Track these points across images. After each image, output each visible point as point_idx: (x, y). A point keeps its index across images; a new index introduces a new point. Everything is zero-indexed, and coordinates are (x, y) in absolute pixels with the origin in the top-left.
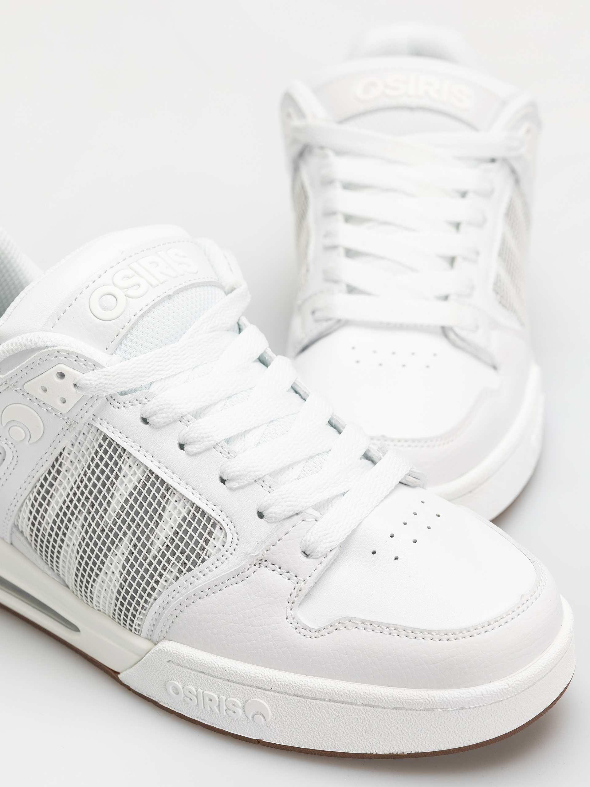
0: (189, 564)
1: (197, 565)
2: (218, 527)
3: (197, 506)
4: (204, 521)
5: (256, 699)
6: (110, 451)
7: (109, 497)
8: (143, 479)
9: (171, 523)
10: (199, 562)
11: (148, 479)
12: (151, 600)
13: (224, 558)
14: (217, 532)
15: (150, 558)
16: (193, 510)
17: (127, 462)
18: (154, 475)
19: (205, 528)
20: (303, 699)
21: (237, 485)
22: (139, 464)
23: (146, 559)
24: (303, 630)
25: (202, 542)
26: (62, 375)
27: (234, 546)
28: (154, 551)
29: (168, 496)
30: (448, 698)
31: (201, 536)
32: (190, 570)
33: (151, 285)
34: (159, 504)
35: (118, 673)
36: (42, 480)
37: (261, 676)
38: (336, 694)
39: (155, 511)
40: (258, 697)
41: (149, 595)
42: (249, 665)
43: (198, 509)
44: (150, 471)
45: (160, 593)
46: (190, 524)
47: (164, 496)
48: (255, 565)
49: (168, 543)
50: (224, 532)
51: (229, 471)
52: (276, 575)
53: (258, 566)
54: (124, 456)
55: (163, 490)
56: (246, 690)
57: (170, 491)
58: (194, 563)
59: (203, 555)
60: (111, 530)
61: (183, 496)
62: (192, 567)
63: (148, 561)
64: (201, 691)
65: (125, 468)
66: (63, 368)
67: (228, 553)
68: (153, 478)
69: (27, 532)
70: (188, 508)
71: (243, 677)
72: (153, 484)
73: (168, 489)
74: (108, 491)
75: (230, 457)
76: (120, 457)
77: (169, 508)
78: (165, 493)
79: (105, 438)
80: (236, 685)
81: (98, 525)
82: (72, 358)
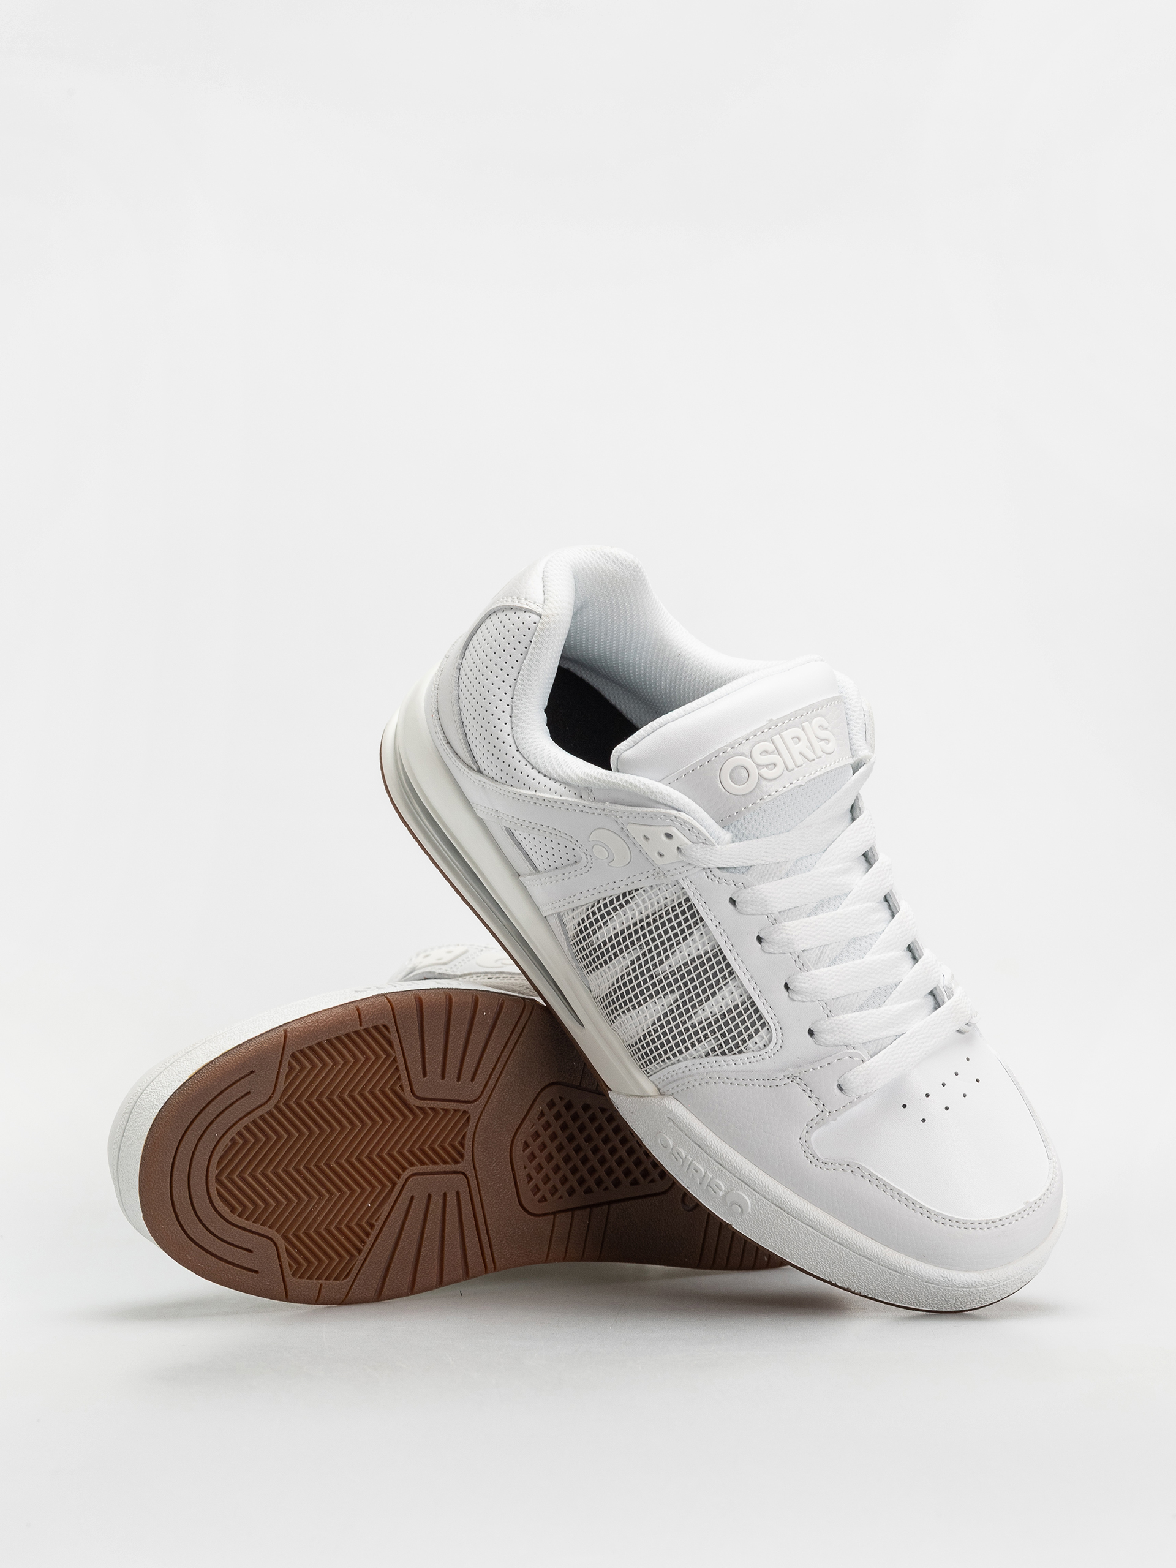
0: (725, 1049)
1: (733, 1053)
2: (766, 1028)
3: (753, 1001)
4: (755, 1018)
5: (741, 1193)
6: (688, 914)
7: (669, 952)
8: (710, 954)
9: (723, 1004)
10: (735, 1051)
11: (715, 956)
12: (674, 1060)
13: (760, 1058)
14: (763, 1032)
15: (689, 1024)
16: (748, 1003)
17: (701, 930)
18: (722, 955)
19: (753, 1024)
20: (787, 1215)
21: (800, 999)
22: (711, 939)
23: (684, 1023)
24: (811, 1156)
25: (745, 1035)
26: (669, 836)
27: (775, 1051)
28: (695, 1020)
29: (729, 979)
30: (923, 1272)
31: (746, 1029)
32: (723, 1054)
33: (787, 768)
34: (718, 982)
35: (611, 1090)
36: (607, 901)
37: (755, 1177)
38: (820, 1224)
39: (711, 987)
40: (744, 1192)
41: (674, 1055)
42: (747, 1162)
43: (753, 1004)
44: (720, 950)
45: (686, 1059)
46: (740, 1014)
47: (724, 978)
48: (788, 1078)
49: (712, 1020)
50: (769, 1035)
51: (797, 984)
52: (806, 1095)
53: (791, 1079)
54: (700, 925)
55: (726, 972)
56: (735, 1180)
57: (733, 976)
58: (730, 1050)
59: (742, 1047)
60: (660, 982)
61: (743, 986)
62: (727, 1052)
63: (685, 1026)
64: (691, 1159)
65: (696, 935)
66: (673, 831)
67: (767, 1056)
68: (720, 957)
69: (572, 933)
70: (744, 998)
71: (737, 1170)
72: (718, 963)
73: (731, 973)
74: (672, 946)
75: (803, 969)
76: (696, 923)
77: (725, 990)
78: (727, 976)
79: (687, 900)
80: (727, 1173)
81: (649, 970)
82: (686, 827)
